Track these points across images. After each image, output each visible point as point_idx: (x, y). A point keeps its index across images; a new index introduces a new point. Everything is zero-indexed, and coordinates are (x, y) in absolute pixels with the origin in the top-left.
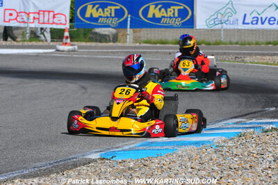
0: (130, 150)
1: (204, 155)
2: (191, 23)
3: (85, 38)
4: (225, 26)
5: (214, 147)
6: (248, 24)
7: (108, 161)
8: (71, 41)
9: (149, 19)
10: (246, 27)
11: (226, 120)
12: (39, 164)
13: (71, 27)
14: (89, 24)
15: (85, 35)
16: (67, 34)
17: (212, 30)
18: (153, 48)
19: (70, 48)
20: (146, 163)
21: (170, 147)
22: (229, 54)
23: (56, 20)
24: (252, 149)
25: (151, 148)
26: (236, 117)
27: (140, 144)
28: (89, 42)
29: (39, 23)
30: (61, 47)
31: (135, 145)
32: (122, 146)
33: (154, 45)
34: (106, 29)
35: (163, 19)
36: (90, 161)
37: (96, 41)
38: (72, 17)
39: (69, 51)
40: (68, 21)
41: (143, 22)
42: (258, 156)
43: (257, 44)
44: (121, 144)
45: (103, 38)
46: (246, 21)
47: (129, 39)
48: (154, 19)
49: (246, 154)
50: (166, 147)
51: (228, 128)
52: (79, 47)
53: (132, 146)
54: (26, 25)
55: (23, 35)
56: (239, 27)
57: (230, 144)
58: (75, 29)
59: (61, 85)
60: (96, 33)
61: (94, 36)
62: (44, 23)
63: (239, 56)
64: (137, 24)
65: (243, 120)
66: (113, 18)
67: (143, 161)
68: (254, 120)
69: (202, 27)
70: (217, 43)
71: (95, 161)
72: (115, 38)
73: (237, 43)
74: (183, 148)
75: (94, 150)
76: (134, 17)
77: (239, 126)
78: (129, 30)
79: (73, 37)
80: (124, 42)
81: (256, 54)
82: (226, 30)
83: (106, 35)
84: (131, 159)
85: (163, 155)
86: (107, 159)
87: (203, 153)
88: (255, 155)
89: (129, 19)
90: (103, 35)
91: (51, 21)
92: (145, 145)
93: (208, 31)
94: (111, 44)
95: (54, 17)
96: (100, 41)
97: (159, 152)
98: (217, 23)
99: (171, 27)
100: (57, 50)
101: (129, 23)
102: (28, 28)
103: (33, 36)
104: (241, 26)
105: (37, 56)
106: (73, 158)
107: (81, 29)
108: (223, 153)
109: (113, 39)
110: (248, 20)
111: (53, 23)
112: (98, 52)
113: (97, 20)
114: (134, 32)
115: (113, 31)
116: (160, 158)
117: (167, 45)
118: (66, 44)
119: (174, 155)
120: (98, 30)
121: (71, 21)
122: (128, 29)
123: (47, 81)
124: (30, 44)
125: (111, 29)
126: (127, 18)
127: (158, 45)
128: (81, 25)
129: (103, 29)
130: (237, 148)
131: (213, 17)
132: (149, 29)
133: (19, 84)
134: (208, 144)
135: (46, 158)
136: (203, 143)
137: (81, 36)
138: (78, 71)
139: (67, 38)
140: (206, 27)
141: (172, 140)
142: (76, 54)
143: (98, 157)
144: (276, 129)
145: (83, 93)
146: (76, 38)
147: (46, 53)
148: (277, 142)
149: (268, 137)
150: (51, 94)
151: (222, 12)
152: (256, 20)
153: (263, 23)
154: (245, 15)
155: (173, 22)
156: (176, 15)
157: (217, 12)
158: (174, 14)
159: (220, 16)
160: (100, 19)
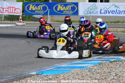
0: (50, 70)
2: (77, 13)
3: (29, 19)
4: (92, 14)
5: (88, 69)
6: (103, 13)
8: (23, 21)
9: (58, 11)
10: (101, 15)
11: (93, 57)
12: (8, 77)
13: (22, 14)
14: (30, 13)
16: (21, 18)
17: (87, 16)
19: (22, 24)
20: (57, 76)
21: (68, 69)
23: (16, 11)
25: (60, 69)
28: (31, 21)
29: (8, 13)
30: (18, 24)
32: (46, 69)
33: (60, 23)
34: (38, 15)
35: (64, 11)
36: (32, 75)
37: (34, 21)
38: (23, 10)
39: (22, 25)
40: (21, 12)
41: (55, 12)
42: (108, 74)
44: (45, 68)
46: (101, 12)
47: (49, 20)
48: (60, 11)
50: (66, 69)
51: (94, 61)
52: (26, 24)
53: (51, 68)
55: (1, 18)
56: (99, 15)
57: (95, 68)
58: (24, 16)
59: (18, 40)
60: (34, 17)
61: (33, 19)
62: (10, 13)
64: (52, 13)
65: (101, 57)
66: (42, 10)
68: (106, 57)
69: (82, 15)
71: (34, 75)
74: (74, 69)
75: (34, 71)
76: (51, 10)
77: (99, 60)
78: (49, 16)
79: (23, 19)
82: (92, 16)
83: (38, 18)
84: (51, 74)
85: (65, 73)
86: (40, 75)
87: (83, 72)
88: (107, 73)
89: (49, 11)
91: (14, 12)
92: (57, 68)
95: (15, 10)
96: (36, 21)
97: (63, 72)
98: (88, 13)
100: (16, 25)
102: (3, 15)
103: (5, 18)
105: (7, 27)
106: (24, 74)
107: (27, 15)
108: (92, 72)
111: (15, 13)
112: (35, 26)
113: (34, 11)
114: (51, 17)
115: (42, 16)
116: (63, 74)
118: (20, 22)
119: (70, 73)
121: (23, 12)
123: (12, 39)
124: (4, 22)
125: (40, 15)
127: (62, 23)
128: (27, 13)
129: (37, 15)
130: (98, 69)
131: (87, 10)
132: (58, 16)
134: (86, 68)
135: (12, 74)
136: (83, 67)
139: (21, 19)
141: (69, 66)
142: (25, 27)
143: (35, 74)
144: (116, 61)
145: (28, 44)
146: (25, 19)
147: (11, 26)
148: (117, 67)
149: (112, 65)
150: (14, 45)
151: (91, 8)
152: (106, 12)
153: (109, 13)
154: (101, 9)
155: (69, 12)
156: (70, 9)
157: (89, 8)
158: (69, 9)
159: (90, 10)
160: (36, 11)
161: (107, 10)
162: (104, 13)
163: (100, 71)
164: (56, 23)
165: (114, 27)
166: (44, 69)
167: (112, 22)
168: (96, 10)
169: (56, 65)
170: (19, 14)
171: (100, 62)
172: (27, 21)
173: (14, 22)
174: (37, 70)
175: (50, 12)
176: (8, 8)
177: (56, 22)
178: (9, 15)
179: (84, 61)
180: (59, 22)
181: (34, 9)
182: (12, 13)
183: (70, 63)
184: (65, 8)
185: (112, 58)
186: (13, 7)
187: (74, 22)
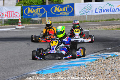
1: (81, 70)
2: (73, 13)
3: (28, 22)
4: (88, 14)
6: (98, 12)
7: (40, 75)
8: (22, 24)
9: (55, 13)
10: (97, 14)
11: (90, 54)
12: (10, 78)
13: (21, 18)
14: (29, 16)
15: (28, 21)
16: (20, 21)
17: (82, 16)
20: (57, 75)
21: (67, 67)
22: (90, 26)
23: (15, 16)
24: (102, 66)
25: (59, 68)
27: (53, 67)
28: (30, 24)
29: (8, 17)
30: (18, 27)
31: (51, 67)
33: (58, 24)
35: (61, 12)
36: (32, 75)
39: (21, 28)
40: (20, 16)
41: (52, 14)
42: (105, 69)
43: (102, 21)
44: (45, 67)
46: (96, 12)
49: (99, 68)
50: (65, 67)
51: (91, 58)
52: (26, 27)
53: (50, 68)
54: (2, 18)
55: (1, 23)
56: (94, 14)
57: (92, 64)
58: (23, 19)
59: (18, 43)
60: (33, 20)
61: (32, 21)
62: (10, 17)
63: (94, 27)
64: (50, 15)
66: (39, 13)
67: (55, 74)
68: (102, 54)
69: (78, 15)
70: (85, 22)
71: (34, 75)
73: (93, 21)
74: (72, 67)
75: (34, 71)
76: (48, 12)
77: (96, 56)
78: (47, 18)
79: (23, 22)
81: (102, 25)
82: (88, 16)
83: (37, 21)
84: (50, 73)
85: (64, 71)
87: (81, 69)
88: (103, 69)
89: (46, 13)
90: (36, 21)
91: (13, 16)
92: (56, 67)
93: (80, 16)
94: (39, 24)
96: (34, 24)
98: (84, 13)
99: (65, 16)
100: (16, 28)
101: (46, 15)
102: (3, 20)
103: (5, 23)
105: (8, 31)
106: (25, 74)
107: (26, 19)
108: (89, 68)
109: (40, 22)
110: (98, 11)
111: (14, 17)
112: (34, 28)
114: (49, 19)
115: (40, 19)
116: (62, 72)
117: (63, 24)
118: (20, 25)
119: (69, 71)
120: (33, 19)
121: (21, 15)
123: (12, 42)
124: (4, 26)
125: (39, 18)
126: (45, 13)
128: (26, 17)
129: (35, 18)
130: (95, 66)
132: (55, 17)
134: (83, 65)
135: (13, 75)
136: (81, 65)
137: (26, 22)
138: (26, 37)
139: (20, 23)
140: (80, 15)
141: (67, 64)
142: (24, 30)
143: (36, 73)
144: (112, 57)
145: (28, 46)
147: (11, 30)
148: (112, 62)
149: (108, 61)
150: (14, 47)
151: (86, 8)
152: (101, 11)
153: (104, 12)
154: (96, 9)
155: (65, 13)
156: (66, 10)
157: (84, 8)
158: (65, 10)
159: (85, 10)
160: (34, 14)
161: (102, 9)
162: (99, 12)
164: (54, 24)
165: (109, 25)
166: (44, 69)
167: (107, 20)
169: (55, 64)
170: (18, 18)
171: (97, 58)
173: (14, 26)
174: (37, 70)
176: (7, 13)
178: (9, 19)
179: (81, 59)
181: (32, 12)
182: (12, 17)
183: (68, 62)
184: (61, 9)
185: (108, 55)
186: (12, 12)
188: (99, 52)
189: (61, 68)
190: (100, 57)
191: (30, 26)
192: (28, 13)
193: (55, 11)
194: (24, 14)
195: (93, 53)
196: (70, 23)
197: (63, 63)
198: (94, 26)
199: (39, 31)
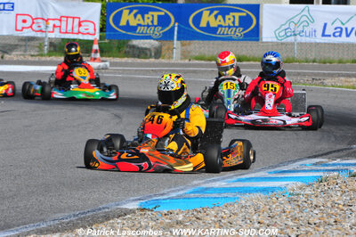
0: (179, 197)
1: (274, 206)
2: (255, 34)
3: (120, 52)
4: (299, 39)
5: (287, 195)
6: (330, 36)
7: (150, 213)
8: (101, 56)
9: (202, 29)
10: (326, 40)
11: (301, 160)
12: (60, 215)
13: (100, 37)
14: (124, 34)
15: (119, 48)
16: (96, 47)
17: (282, 44)
18: (206, 66)
19: (102, 64)
20: (200, 215)
21: (230, 195)
22: (305, 75)
23: (82, 29)
25: (206, 195)
26: (315, 157)
27: (190, 190)
28: (124, 57)
29: (60, 32)
31: (185, 192)
32: (168, 192)
33: (208, 62)
34: (148, 41)
35: (220, 29)
36: (126, 212)
38: (103, 25)
39: (99, 69)
40: (98, 30)
41: (194, 32)
42: (345, 209)
43: (340, 62)
44: (166, 191)
45: (142, 53)
46: (326, 33)
47: (176, 54)
48: (208, 28)
49: (329, 205)
50: (225, 195)
51: (304, 171)
52: (111, 64)
53: (181, 193)
54: (43, 35)
55: (41, 47)
56: (318, 41)
57: (308, 191)
58: (106, 41)
60: (134, 47)
61: (131, 51)
62: (66, 32)
63: (318, 78)
64: (186, 35)
65: (324, 160)
66: (155, 26)
67: (195, 213)
68: (338, 161)
69: (269, 40)
70: (289, 61)
71: (133, 211)
72: (158, 53)
73: (314, 61)
74: (247, 196)
75: (132, 198)
76: (182, 26)
77: (319, 168)
78: (176, 43)
79: (103, 51)
80: (169, 58)
81: (339, 75)
82: (300, 44)
83: (146, 49)
84: (180, 210)
85: (222, 205)
86: (149, 210)
87: (274, 203)
88: (340, 206)
89: (176, 28)
90: (142, 49)
91: (76, 30)
92: (197, 192)
93: (277, 44)
94: (152, 60)
96: (139, 57)
98: (288, 34)
99: (230, 39)
101: (176, 33)
102: (46, 40)
103: (52, 49)
104: (319, 39)
106: (104, 208)
107: (115, 40)
108: (299, 203)
109: (155, 54)
111: (79, 33)
112: (136, 70)
113: (134, 29)
114: (183, 45)
115: (156, 43)
116: (217, 209)
118: (95, 59)
119: (236, 206)
120: (135, 42)
121: (101, 30)
122: (175, 41)
123: (70, 107)
124: (48, 59)
125: (152, 41)
126: (174, 27)
127: (213, 62)
129: (142, 41)
130: (317, 196)
131: (284, 27)
132: (201, 42)
133: (35, 111)
134: (280, 192)
135: (69, 208)
136: (273, 189)
137: (115, 49)
139: (96, 51)
140: (275, 40)
141: (233, 186)
142: (108, 73)
143: (136, 207)
145: (117, 123)
146: (109, 52)
150: (75, 124)
151: (296, 20)
152: (339, 31)
153: (348, 36)
154: (325, 25)
155: (233, 32)
156: (237, 24)
157: (290, 21)
158: (234, 22)
159: (292, 26)
160: (139, 28)
161: (342, 26)
162: (334, 35)
163: (321, 201)
164: (197, 62)
166: (163, 195)
168: (311, 26)
169: (195, 182)
170: (90, 38)
171: (321, 174)
172: (114, 57)
174: (141, 197)
175: (178, 32)
177: (197, 59)
178: (63, 39)
179: (276, 172)
180: (204, 60)
181: (133, 23)
183: (235, 179)
184: (222, 20)
185: (355, 164)
187: (249, 60)
188: (330, 155)
189: (215, 195)
190: (334, 170)
191: (126, 64)
192: (123, 23)
193: (203, 24)
194: (110, 25)
195: (309, 157)
196: (244, 63)
197: (218, 180)
198: (315, 74)
199: (151, 80)
